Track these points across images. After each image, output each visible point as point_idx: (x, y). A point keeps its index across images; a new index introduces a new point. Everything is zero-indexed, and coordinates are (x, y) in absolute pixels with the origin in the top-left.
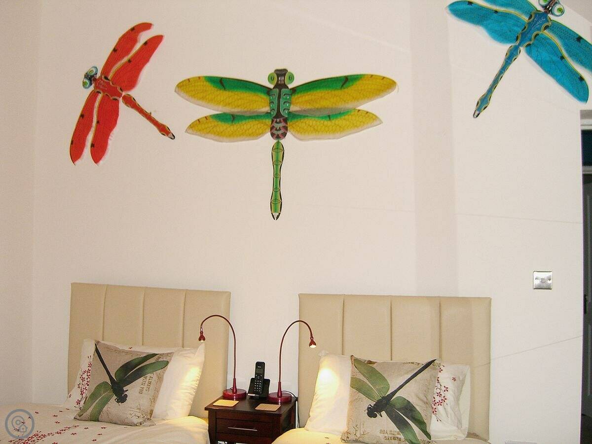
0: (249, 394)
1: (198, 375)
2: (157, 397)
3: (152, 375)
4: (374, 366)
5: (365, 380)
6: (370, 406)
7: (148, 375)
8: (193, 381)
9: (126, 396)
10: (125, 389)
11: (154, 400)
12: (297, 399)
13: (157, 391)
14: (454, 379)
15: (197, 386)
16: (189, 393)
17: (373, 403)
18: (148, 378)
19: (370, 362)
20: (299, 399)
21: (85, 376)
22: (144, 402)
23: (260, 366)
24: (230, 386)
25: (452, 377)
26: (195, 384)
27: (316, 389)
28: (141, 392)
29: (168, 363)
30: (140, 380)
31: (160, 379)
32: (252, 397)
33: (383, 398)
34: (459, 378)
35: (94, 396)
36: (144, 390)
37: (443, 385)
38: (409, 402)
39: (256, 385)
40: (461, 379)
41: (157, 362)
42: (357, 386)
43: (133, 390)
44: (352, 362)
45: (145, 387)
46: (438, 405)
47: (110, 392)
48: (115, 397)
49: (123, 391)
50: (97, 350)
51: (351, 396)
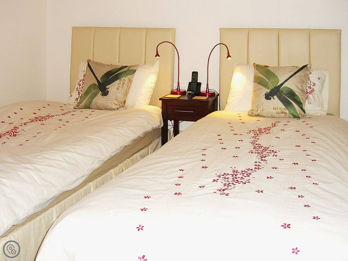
0: (187, 92)
1: (155, 80)
2: (128, 92)
3: (125, 78)
4: (269, 68)
5: (263, 77)
6: (266, 93)
7: (122, 79)
8: (151, 83)
9: (108, 92)
10: (107, 87)
11: (126, 94)
12: (218, 95)
13: (129, 88)
14: (319, 79)
15: (154, 87)
16: (149, 91)
17: (268, 91)
18: (122, 80)
19: (266, 66)
20: (220, 95)
21: (81, 83)
22: (120, 96)
23: (195, 74)
24: (175, 87)
25: (317, 77)
26: (153, 85)
27: (231, 86)
28: (118, 89)
29: (135, 71)
30: (117, 82)
31: (130, 81)
32: (189, 94)
33: (275, 88)
34: (322, 78)
35: (87, 93)
36: (120, 87)
37: (312, 82)
38: (291, 90)
39: (193, 86)
40: (323, 79)
41: (128, 70)
42: (258, 81)
43: (112, 88)
44: (255, 67)
45: (121, 86)
46: (309, 94)
47: (98, 90)
48: (100, 93)
49: (106, 89)
50: (89, 65)
51: (254, 87)
